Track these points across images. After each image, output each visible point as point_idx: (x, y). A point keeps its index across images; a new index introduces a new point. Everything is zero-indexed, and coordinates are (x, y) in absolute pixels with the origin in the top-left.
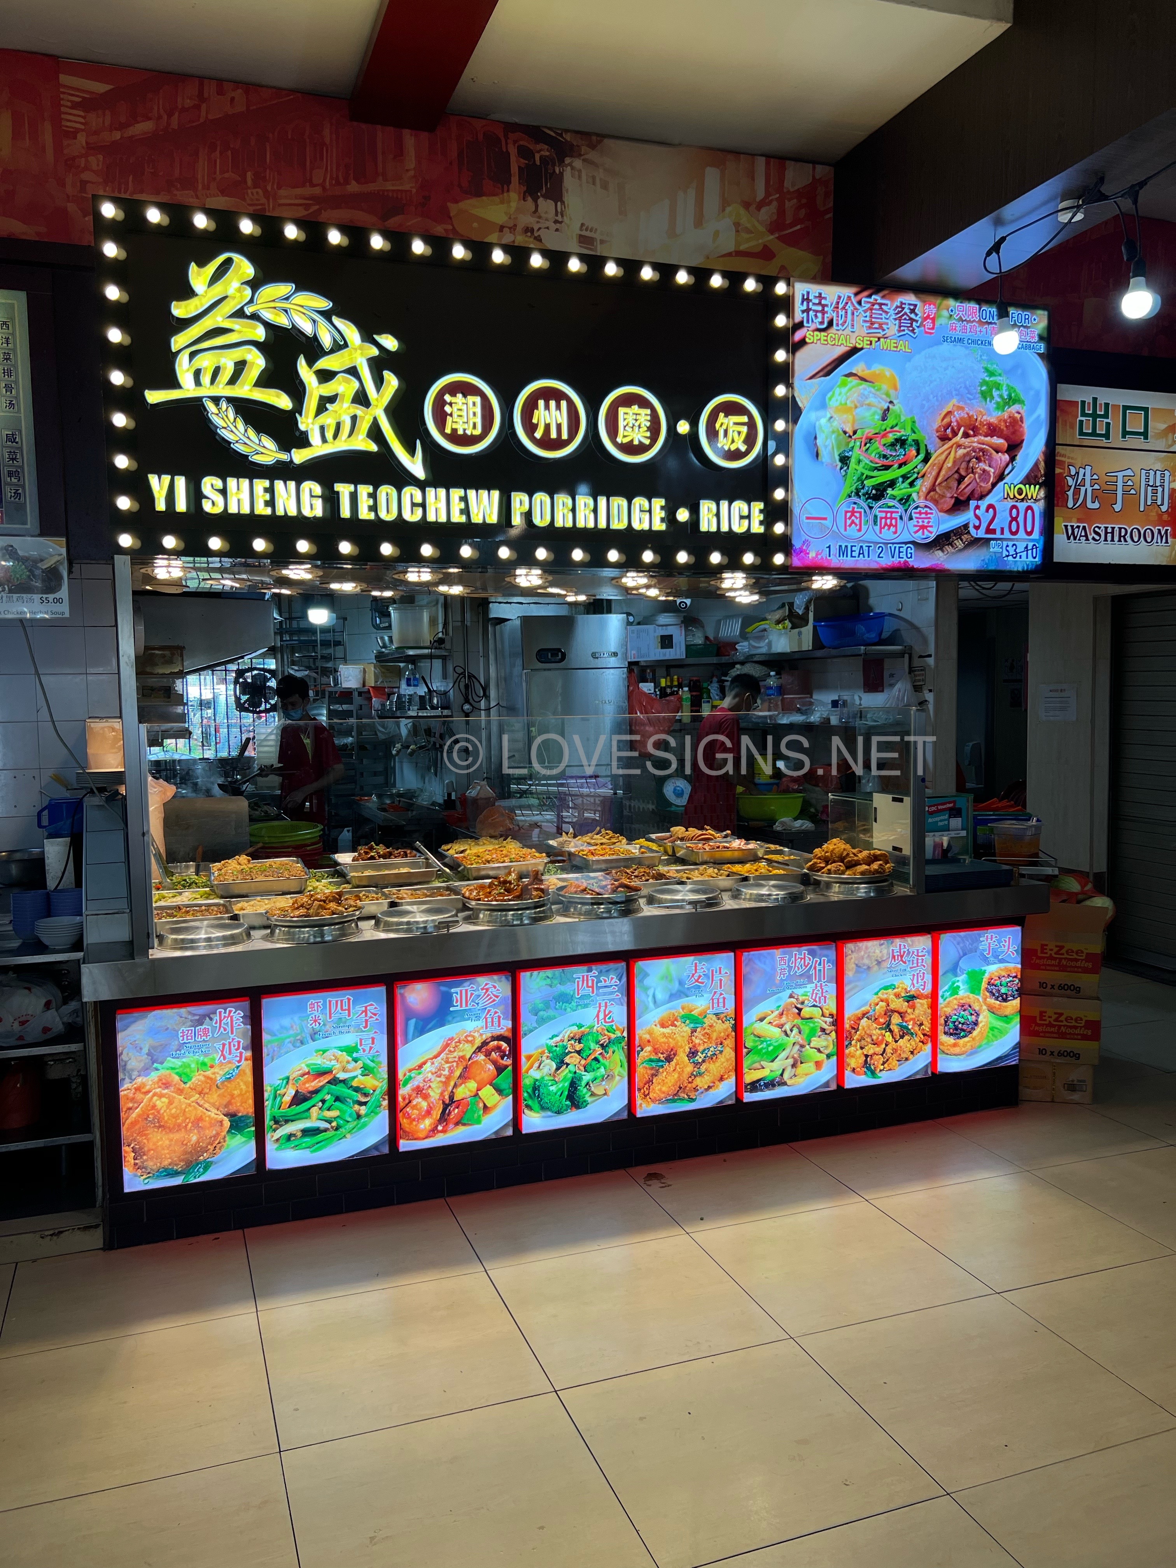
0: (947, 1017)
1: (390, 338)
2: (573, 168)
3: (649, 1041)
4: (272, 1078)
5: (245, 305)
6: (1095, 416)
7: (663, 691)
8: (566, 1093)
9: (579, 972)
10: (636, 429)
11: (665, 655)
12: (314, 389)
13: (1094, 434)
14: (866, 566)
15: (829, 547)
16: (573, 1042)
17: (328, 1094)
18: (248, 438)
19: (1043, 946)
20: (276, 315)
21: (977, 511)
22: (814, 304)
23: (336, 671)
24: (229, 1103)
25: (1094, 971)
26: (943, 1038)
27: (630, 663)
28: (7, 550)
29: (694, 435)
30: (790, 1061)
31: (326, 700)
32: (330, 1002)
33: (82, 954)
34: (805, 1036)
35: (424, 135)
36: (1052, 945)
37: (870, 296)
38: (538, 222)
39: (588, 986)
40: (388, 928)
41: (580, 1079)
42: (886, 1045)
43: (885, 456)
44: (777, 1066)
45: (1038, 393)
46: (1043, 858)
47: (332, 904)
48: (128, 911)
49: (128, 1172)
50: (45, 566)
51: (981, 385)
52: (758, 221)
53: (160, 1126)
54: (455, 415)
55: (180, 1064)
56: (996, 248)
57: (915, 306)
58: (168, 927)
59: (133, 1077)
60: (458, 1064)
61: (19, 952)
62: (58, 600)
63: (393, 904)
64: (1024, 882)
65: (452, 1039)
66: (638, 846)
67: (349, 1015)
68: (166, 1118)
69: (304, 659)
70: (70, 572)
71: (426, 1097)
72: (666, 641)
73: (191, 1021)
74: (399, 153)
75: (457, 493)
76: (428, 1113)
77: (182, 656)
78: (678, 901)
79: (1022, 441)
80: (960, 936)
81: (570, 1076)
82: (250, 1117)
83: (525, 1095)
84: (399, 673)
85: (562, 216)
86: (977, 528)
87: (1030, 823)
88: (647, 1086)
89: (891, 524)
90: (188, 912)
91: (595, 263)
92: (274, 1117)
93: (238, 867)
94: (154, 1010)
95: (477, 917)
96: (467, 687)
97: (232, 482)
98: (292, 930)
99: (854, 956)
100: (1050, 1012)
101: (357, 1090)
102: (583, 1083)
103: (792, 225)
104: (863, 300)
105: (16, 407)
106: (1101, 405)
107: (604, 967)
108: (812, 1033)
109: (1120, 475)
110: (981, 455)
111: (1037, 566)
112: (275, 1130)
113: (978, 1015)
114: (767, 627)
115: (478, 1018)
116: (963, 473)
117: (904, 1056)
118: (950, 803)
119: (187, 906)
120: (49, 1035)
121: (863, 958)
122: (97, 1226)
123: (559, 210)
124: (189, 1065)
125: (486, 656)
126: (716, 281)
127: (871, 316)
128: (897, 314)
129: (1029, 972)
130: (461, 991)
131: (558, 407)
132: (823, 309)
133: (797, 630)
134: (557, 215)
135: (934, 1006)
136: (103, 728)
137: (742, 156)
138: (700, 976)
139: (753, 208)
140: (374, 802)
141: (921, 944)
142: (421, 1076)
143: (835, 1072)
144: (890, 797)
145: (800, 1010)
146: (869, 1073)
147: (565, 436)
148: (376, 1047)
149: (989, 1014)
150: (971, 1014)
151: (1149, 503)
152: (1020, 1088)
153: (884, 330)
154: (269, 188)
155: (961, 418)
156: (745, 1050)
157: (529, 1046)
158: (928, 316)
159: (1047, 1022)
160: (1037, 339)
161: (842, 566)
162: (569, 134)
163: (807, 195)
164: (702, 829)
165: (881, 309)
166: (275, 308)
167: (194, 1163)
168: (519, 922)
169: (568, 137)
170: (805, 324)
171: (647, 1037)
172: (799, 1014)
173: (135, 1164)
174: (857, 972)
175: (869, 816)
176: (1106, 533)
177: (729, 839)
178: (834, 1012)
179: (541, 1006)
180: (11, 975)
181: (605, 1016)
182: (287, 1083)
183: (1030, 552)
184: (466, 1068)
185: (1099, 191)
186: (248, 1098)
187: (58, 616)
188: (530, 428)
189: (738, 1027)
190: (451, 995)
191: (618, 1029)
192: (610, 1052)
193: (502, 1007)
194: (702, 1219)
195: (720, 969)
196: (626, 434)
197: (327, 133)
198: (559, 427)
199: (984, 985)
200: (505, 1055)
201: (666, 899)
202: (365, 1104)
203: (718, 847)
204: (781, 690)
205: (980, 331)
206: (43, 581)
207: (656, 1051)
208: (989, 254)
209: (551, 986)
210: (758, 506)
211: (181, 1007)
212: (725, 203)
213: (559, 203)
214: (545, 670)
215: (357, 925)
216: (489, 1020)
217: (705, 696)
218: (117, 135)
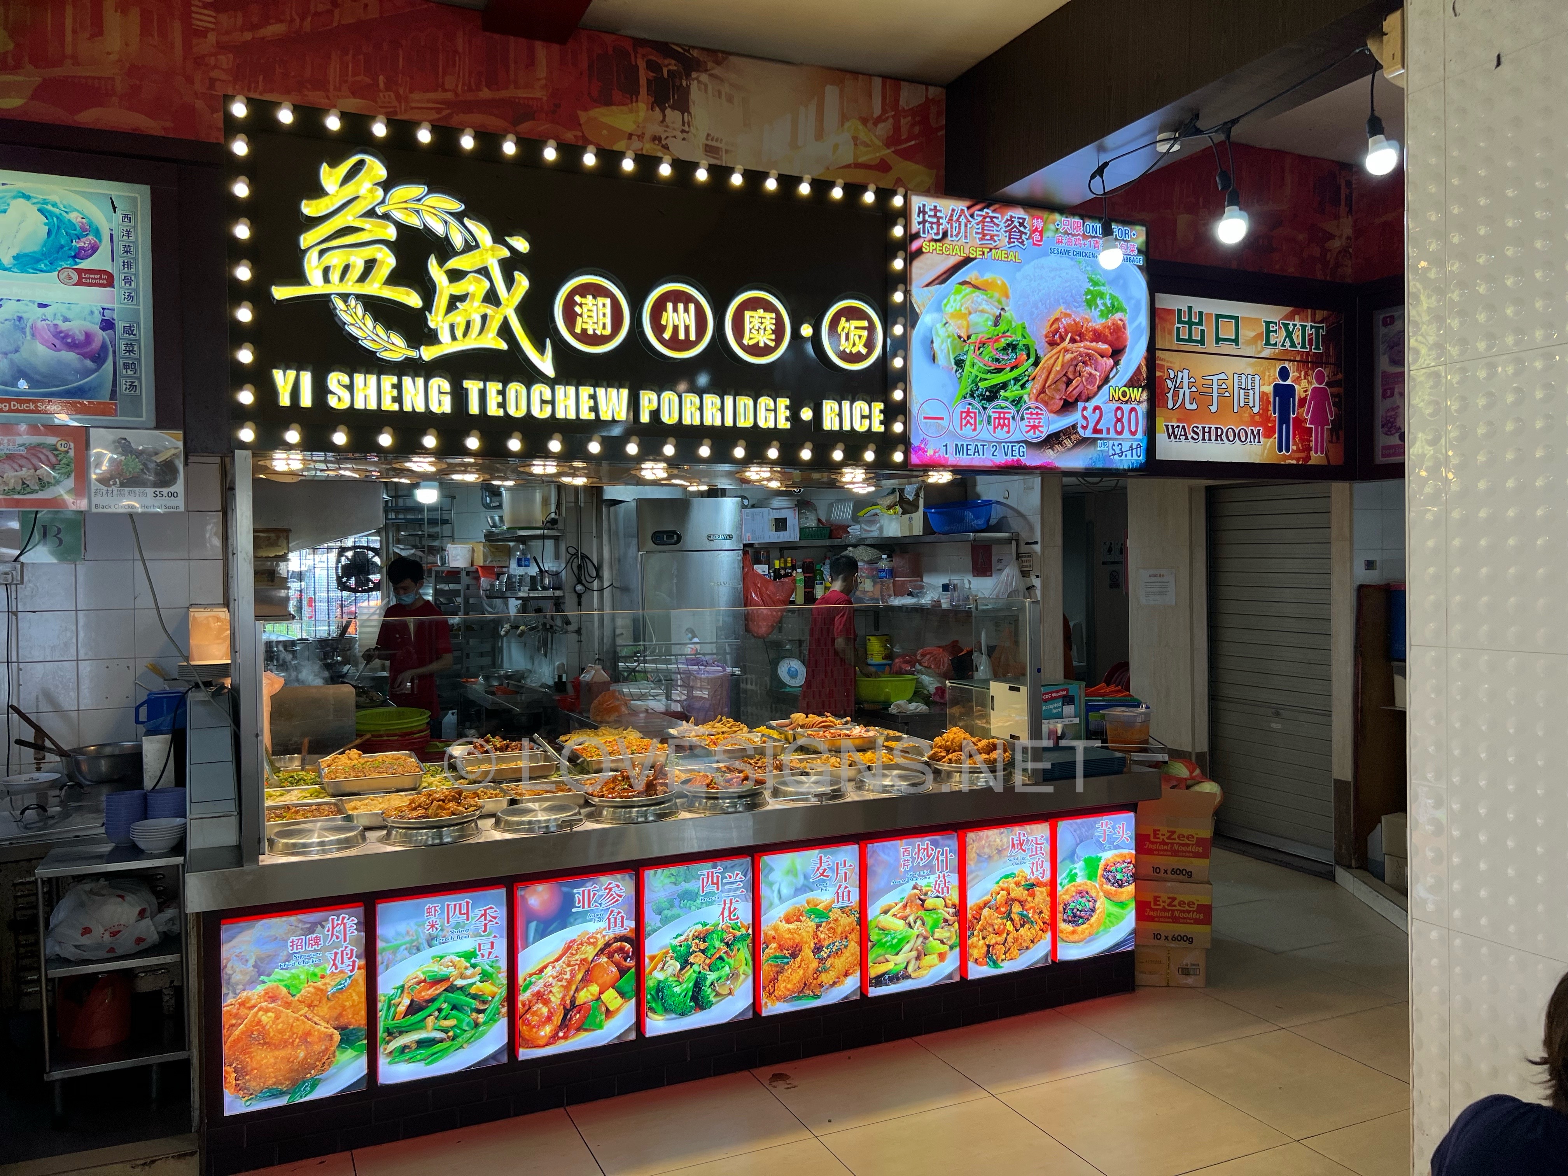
0: (1065, 904)
1: (522, 239)
2: (699, 82)
3: (774, 938)
4: (386, 986)
5: (378, 204)
6: (1190, 323)
7: (777, 572)
8: (691, 994)
9: (704, 869)
10: (762, 331)
11: (778, 537)
12: (444, 288)
13: (1190, 340)
14: (982, 464)
15: (946, 446)
16: (697, 941)
17: (445, 1002)
18: (377, 335)
19: (1155, 831)
20: (408, 215)
21: (1085, 412)
22: (930, 216)
23: (443, 549)
24: (340, 1015)
25: (1205, 855)
26: (1062, 926)
27: (745, 545)
28: (119, 443)
29: (816, 339)
30: (914, 953)
31: (433, 579)
32: (448, 905)
33: (182, 858)
34: (928, 928)
35: (556, 47)
36: (1164, 830)
37: (982, 210)
38: (665, 131)
39: (713, 883)
40: (509, 827)
41: (705, 979)
42: (1008, 935)
43: (997, 360)
44: (901, 958)
45: (1138, 303)
46: (1154, 744)
47: (451, 804)
48: (236, 813)
49: (228, 1095)
50: (160, 459)
51: (1086, 294)
52: (875, 136)
53: (265, 1043)
54: (585, 316)
55: (288, 975)
56: (1100, 171)
57: (1024, 219)
58: (277, 830)
59: (238, 991)
60: (579, 967)
61: (112, 857)
62: (172, 494)
63: (513, 802)
64: (1136, 768)
65: (573, 941)
66: (760, 734)
67: (468, 919)
68: (272, 1034)
69: (410, 538)
70: (186, 464)
71: (546, 1002)
72: (780, 524)
73: (302, 929)
74: (531, 63)
75: (586, 391)
76: (549, 1019)
77: (287, 538)
78: (802, 794)
79: (1125, 347)
80: (1076, 823)
81: (695, 976)
82: (361, 1030)
83: (649, 997)
84: (509, 553)
85: (689, 126)
86: (1084, 428)
87: (1140, 710)
88: (772, 984)
89: (1004, 424)
90: (297, 812)
91: (720, 173)
92: (388, 1028)
93: (349, 762)
94: (262, 919)
95: (600, 814)
96: (579, 567)
97: (359, 378)
98: (410, 832)
99: (975, 845)
100: (1164, 897)
101: (475, 997)
102: (708, 983)
103: (908, 140)
104: (976, 213)
105: (135, 298)
106: (1195, 313)
107: (728, 863)
108: (935, 926)
109: (1215, 378)
110: (1087, 359)
111: (1141, 464)
112: (388, 1042)
113: (1095, 901)
114: (878, 511)
115: (600, 919)
116: (1071, 376)
117: (1024, 944)
118: (1063, 690)
119: (296, 806)
120: (143, 946)
121: (983, 847)
122: (192, 1154)
123: (686, 120)
124: (299, 976)
125: (599, 537)
126: (837, 193)
127: (983, 229)
128: (1006, 227)
129: (1144, 858)
130: (584, 891)
131: (686, 310)
132: (938, 221)
133: (907, 516)
134: (684, 125)
135: (1053, 894)
136: (207, 618)
137: (860, 76)
138: (825, 870)
139: (870, 124)
140: (481, 684)
141: (1040, 832)
142: (541, 981)
143: (958, 963)
144: (1007, 686)
145: (923, 901)
146: (991, 963)
147: (693, 337)
148: (495, 952)
149: (1106, 901)
150: (1089, 901)
151: (1242, 405)
152: (1136, 973)
153: (995, 241)
154: (401, 91)
155: (1068, 324)
156: (870, 944)
157: (653, 946)
158: (1037, 228)
159: (1160, 907)
160: (1136, 252)
161: (959, 464)
162: (696, 51)
163: (921, 113)
164: (820, 714)
165: (992, 221)
166: (406, 209)
167: (300, 1082)
168: (643, 819)
169: (695, 53)
170: (922, 235)
171: (773, 933)
172: (922, 905)
173: (237, 1085)
174: (979, 861)
175: (986, 703)
176: (1204, 433)
177: (849, 726)
178: (957, 902)
179: (665, 905)
180: (102, 882)
181: (730, 913)
182: (402, 992)
183: (1134, 451)
184: (588, 971)
185: (1195, 126)
186: (360, 1010)
187: (172, 510)
188: (659, 329)
189: (863, 921)
190: (573, 895)
191: (743, 926)
192: (735, 950)
193: (626, 907)
194: (830, 1121)
195: (845, 861)
196: (752, 336)
197: (460, 42)
198: (687, 328)
199: (1100, 872)
200: (628, 957)
201: (791, 792)
202: (483, 1011)
203: (839, 735)
204: (892, 573)
205: (1085, 244)
206: (157, 474)
207: (781, 947)
208: (1093, 177)
209: (675, 884)
210: (878, 406)
211: (291, 915)
212: (844, 118)
213: (686, 114)
214: (660, 552)
215: (476, 825)
216: (612, 921)
217: (818, 577)
218: (248, 36)
